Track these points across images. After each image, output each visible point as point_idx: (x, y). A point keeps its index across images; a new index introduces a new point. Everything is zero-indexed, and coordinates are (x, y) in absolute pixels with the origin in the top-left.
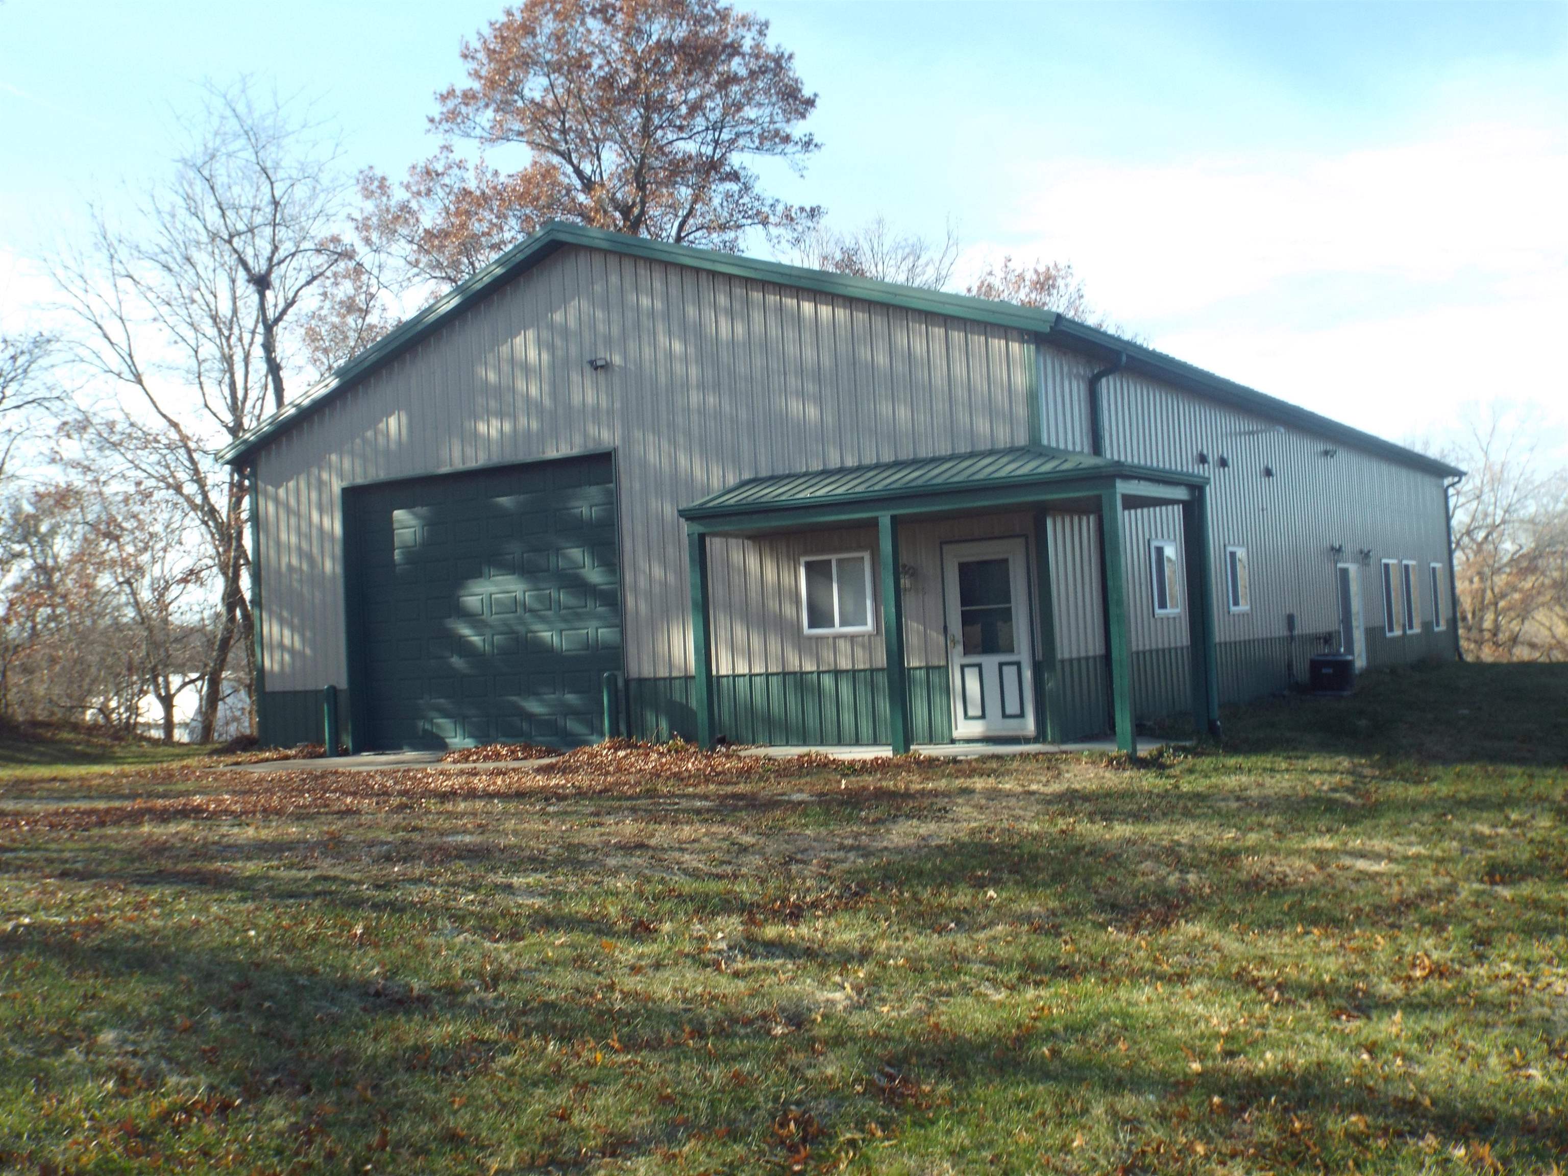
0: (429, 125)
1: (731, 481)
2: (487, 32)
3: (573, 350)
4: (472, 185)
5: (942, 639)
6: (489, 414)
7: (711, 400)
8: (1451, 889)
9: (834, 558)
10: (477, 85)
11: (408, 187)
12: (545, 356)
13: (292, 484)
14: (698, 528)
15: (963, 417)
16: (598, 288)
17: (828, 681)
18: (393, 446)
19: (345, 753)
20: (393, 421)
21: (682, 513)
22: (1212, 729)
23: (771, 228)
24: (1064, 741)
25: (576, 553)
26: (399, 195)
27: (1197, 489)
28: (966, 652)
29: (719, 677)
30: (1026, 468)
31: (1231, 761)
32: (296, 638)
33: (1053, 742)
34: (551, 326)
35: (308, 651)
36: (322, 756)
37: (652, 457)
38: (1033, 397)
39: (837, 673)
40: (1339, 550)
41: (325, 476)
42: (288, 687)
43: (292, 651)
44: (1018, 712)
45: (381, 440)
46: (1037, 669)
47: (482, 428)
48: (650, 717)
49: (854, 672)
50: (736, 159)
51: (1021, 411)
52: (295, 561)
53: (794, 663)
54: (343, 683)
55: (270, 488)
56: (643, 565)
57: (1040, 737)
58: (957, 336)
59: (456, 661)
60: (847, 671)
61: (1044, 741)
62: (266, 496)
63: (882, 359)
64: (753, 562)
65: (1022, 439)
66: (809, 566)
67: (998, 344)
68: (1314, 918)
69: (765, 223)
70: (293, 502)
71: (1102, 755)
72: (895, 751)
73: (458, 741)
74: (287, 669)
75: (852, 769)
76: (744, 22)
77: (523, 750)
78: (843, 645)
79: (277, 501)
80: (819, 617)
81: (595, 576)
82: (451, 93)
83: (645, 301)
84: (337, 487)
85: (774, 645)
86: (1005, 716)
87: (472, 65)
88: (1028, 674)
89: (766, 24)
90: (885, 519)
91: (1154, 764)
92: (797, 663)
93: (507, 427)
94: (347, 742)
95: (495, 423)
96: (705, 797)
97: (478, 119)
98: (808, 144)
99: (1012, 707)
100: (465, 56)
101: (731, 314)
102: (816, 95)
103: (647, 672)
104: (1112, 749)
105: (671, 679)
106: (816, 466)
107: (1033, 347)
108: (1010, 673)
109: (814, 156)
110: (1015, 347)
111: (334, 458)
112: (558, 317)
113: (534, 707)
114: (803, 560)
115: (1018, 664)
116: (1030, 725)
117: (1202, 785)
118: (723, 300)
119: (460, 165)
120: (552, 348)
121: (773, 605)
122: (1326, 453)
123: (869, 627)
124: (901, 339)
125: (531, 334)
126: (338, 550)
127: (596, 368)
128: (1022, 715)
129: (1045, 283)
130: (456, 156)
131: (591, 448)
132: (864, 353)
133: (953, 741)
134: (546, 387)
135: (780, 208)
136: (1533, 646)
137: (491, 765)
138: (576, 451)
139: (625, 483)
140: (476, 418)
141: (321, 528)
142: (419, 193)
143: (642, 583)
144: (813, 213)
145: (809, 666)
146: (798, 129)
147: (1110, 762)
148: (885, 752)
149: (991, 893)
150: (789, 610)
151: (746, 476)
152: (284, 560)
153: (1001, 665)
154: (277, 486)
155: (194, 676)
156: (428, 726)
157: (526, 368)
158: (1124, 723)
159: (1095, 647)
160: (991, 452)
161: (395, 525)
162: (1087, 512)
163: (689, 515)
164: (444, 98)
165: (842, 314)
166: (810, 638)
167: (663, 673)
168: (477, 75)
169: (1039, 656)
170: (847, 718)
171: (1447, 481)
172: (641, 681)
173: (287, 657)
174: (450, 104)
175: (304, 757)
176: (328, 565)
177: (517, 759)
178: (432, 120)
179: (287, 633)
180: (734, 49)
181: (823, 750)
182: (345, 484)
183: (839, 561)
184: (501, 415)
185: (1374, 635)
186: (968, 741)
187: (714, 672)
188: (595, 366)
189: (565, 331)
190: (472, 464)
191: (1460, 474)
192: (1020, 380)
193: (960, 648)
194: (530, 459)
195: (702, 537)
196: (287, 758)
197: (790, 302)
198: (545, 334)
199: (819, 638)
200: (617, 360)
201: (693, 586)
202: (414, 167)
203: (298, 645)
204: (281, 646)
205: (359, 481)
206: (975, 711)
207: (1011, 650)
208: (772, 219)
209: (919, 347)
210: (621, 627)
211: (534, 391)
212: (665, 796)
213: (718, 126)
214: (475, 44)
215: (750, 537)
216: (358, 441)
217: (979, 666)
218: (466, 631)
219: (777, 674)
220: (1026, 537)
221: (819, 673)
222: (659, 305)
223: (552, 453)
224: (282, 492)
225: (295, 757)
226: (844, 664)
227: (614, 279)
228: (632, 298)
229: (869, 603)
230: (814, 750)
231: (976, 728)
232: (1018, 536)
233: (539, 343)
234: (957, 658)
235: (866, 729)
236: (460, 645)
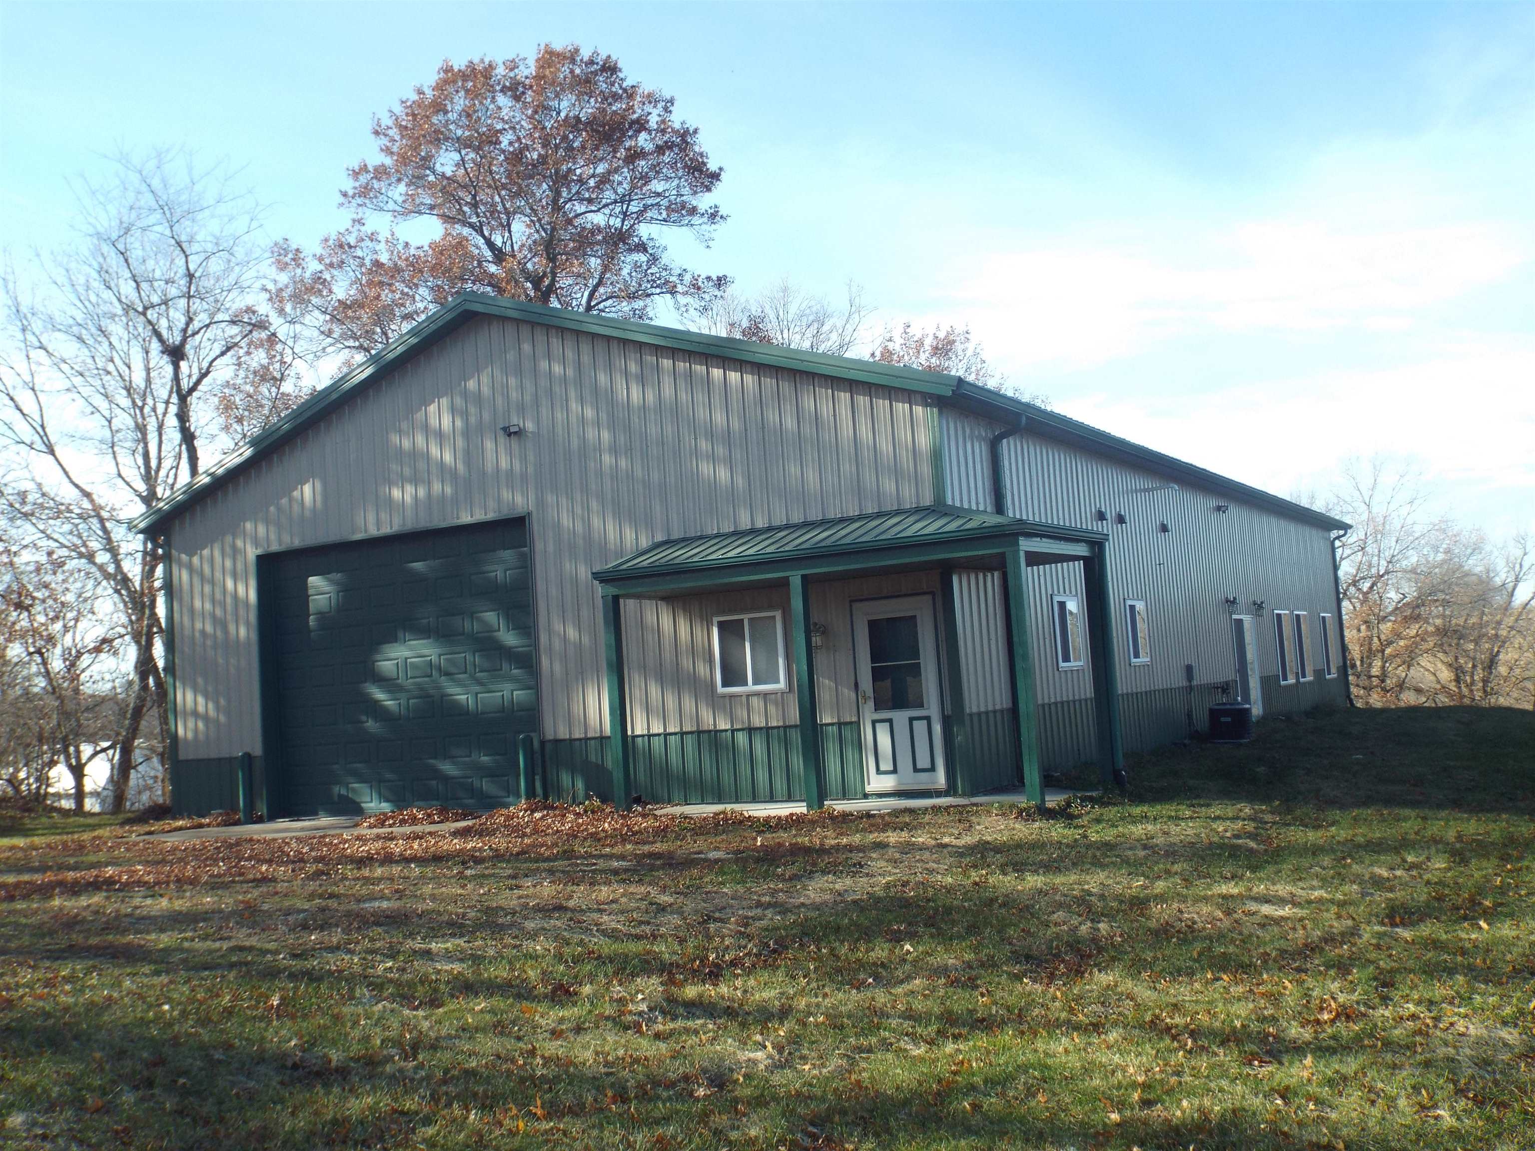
0: (342, 199)
1: (644, 543)
2: (398, 110)
3: (486, 416)
4: (384, 258)
5: (853, 695)
6: (403, 481)
7: (623, 463)
8: (1354, 932)
9: (746, 617)
10: (388, 161)
11: (321, 259)
12: (459, 423)
13: (206, 552)
14: (612, 590)
15: (869, 477)
16: (511, 356)
17: (742, 739)
18: (307, 513)
19: (260, 820)
20: (307, 489)
21: (596, 576)
22: (1118, 779)
23: (679, 296)
24: (973, 795)
25: (491, 617)
26: (313, 266)
27: (1097, 545)
28: (877, 709)
29: (634, 737)
30: (932, 527)
31: (1137, 810)
32: (211, 706)
33: (964, 795)
34: (465, 394)
35: (222, 718)
36: (237, 823)
37: (566, 521)
38: (937, 456)
39: (751, 731)
40: (1234, 602)
41: (239, 543)
42: (202, 754)
43: (206, 718)
44: (928, 766)
45: (296, 508)
46: (947, 723)
47: (396, 493)
48: (566, 779)
49: (768, 729)
50: (644, 231)
51: (926, 470)
52: (209, 629)
53: (708, 720)
54: (257, 750)
55: (184, 557)
56: (558, 627)
57: (951, 790)
58: (862, 400)
59: (371, 725)
60: (761, 729)
61: (955, 794)
62: (180, 564)
63: (790, 423)
64: (666, 622)
65: (927, 500)
66: (722, 626)
67: (901, 408)
68: (1223, 964)
69: (673, 292)
70: (207, 570)
71: (1012, 806)
72: (809, 807)
73: (374, 805)
74: (201, 737)
75: (767, 825)
76: (652, 99)
77: (440, 813)
78: (755, 702)
79: (190, 568)
80: (733, 675)
81: (509, 639)
82: (364, 169)
83: (557, 369)
84: (252, 553)
85: (688, 703)
86: (916, 770)
87: (384, 141)
88: (937, 728)
89: (671, 101)
90: (796, 582)
91: (1063, 814)
92: (711, 721)
93: (422, 492)
94: (262, 809)
95: (409, 489)
96: (622, 857)
97: (390, 194)
98: (714, 216)
99: (923, 761)
100: (377, 133)
101: (642, 380)
102: (721, 169)
103: (563, 733)
104: (1022, 801)
105: (587, 739)
106: (727, 528)
107: (935, 410)
108: (920, 727)
109: (720, 230)
110: (919, 410)
111: (249, 526)
112: (472, 384)
113: (448, 768)
114: (716, 620)
115: (928, 719)
116: (941, 779)
117: (1109, 835)
118: (633, 367)
119: (372, 237)
120: (465, 415)
121: (686, 663)
122: (1219, 508)
123: (782, 685)
124: (808, 403)
125: (444, 401)
126: (253, 617)
127: (509, 435)
128: (933, 769)
129: (943, 348)
130: (368, 229)
131: (505, 513)
132: (772, 416)
133: (866, 796)
134: (459, 455)
135: (687, 278)
136: (1419, 691)
137: (407, 829)
138: (491, 516)
139: (539, 546)
140: (391, 484)
141: (235, 596)
142: (331, 265)
143: (557, 644)
144: (720, 282)
145: (723, 724)
146: (704, 201)
147: (1020, 813)
148: (800, 808)
149: (908, 947)
150: (702, 670)
151: (659, 538)
152: (198, 625)
153: (911, 720)
154: (191, 555)
155: (105, 744)
156: (343, 792)
157: (440, 435)
158: (1032, 775)
159: (1000, 700)
160: (898, 512)
161: (310, 592)
162: (991, 569)
163: (602, 577)
164: (356, 174)
165: (750, 379)
166: (724, 696)
167: (578, 734)
168: (388, 151)
169: (948, 711)
170: (762, 776)
171: (1334, 534)
172: (557, 742)
173: (201, 725)
174: (363, 179)
175: (218, 825)
176: (243, 632)
177: (434, 822)
178: (345, 195)
179: (201, 700)
180: (641, 125)
181: (737, 807)
182: (259, 551)
183: (750, 620)
184: (415, 481)
185: (1268, 683)
186: (881, 795)
187: (629, 733)
188: (509, 433)
189: (478, 399)
190: (386, 530)
191: (1346, 527)
192: (924, 441)
193: (871, 704)
194: (443, 525)
195: (616, 599)
196: (201, 826)
197: (700, 369)
198: (458, 401)
199: (732, 696)
200: (530, 426)
201: (608, 646)
202: (326, 240)
203: (212, 712)
204: (195, 714)
205: (275, 548)
206: (887, 765)
207: (921, 705)
208: (680, 288)
209: (826, 410)
210: (535, 687)
211: (448, 458)
212: (582, 857)
213: (625, 199)
214: (387, 121)
215: (663, 599)
216: (272, 509)
217: (890, 721)
218: (379, 695)
219: (691, 733)
220: (933, 594)
221: (733, 731)
222: (570, 372)
223: (466, 518)
224: (196, 560)
225: (208, 825)
226: (758, 721)
227: (527, 347)
228: (544, 365)
229: (781, 661)
230: (729, 807)
231: (887, 783)
232: (924, 593)
233: (453, 410)
234: (869, 714)
235: (780, 785)
236: (375, 709)
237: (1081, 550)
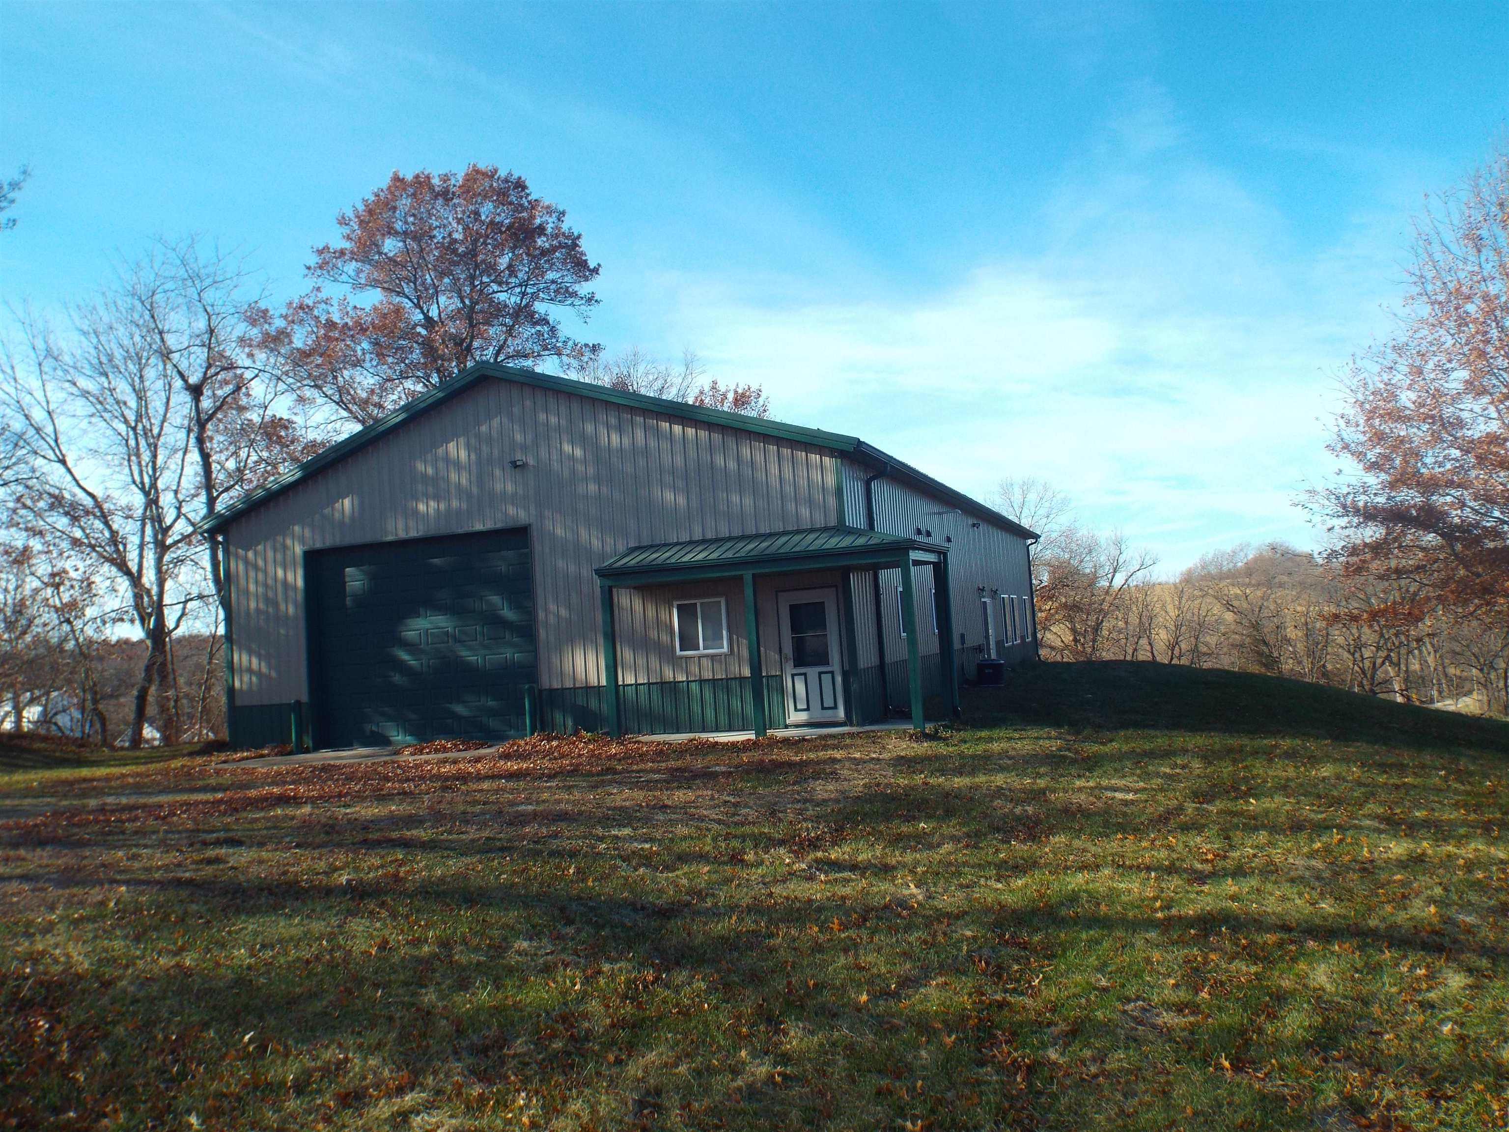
0: (306, 271)
1: (621, 548)
2: (361, 207)
3: (496, 452)
4: (336, 318)
5: (777, 657)
6: (427, 497)
7: (604, 490)
9: (698, 602)
10: (347, 245)
11: (285, 317)
12: (473, 456)
13: (260, 548)
14: (609, 583)
15: (791, 507)
16: (516, 410)
17: (694, 687)
18: (347, 520)
19: (307, 751)
20: (347, 502)
22: (956, 712)
23: (564, 358)
24: (863, 725)
25: (495, 599)
26: (279, 323)
27: (943, 554)
28: (796, 666)
29: (624, 686)
30: (834, 542)
31: (984, 734)
32: (263, 664)
33: (858, 725)
34: (478, 436)
35: (274, 674)
36: (291, 753)
37: (559, 532)
38: (839, 492)
39: (701, 682)
40: (983, 590)
41: (289, 542)
42: (255, 702)
43: (259, 674)
44: (832, 705)
45: (337, 515)
46: (845, 675)
47: (422, 507)
48: (558, 717)
49: (714, 680)
50: (540, 307)
51: (832, 501)
52: (262, 606)
53: (669, 675)
54: (304, 698)
55: (241, 552)
56: (553, 607)
57: (848, 722)
58: (786, 452)
59: (397, 679)
60: (709, 680)
61: (851, 725)
62: (237, 556)
63: (732, 465)
64: (638, 605)
65: (833, 522)
66: (679, 608)
67: (815, 458)
68: (1122, 828)
69: (559, 354)
70: (261, 563)
71: (905, 731)
72: (757, 734)
73: (398, 737)
74: (254, 688)
75: (733, 747)
76: (549, 210)
77: (463, 743)
78: (704, 661)
79: (247, 562)
80: (688, 642)
81: (508, 613)
82: (326, 248)
83: (553, 420)
84: (299, 550)
85: (654, 663)
86: (823, 708)
87: (346, 230)
88: (839, 679)
89: (563, 213)
90: (748, 575)
91: (933, 737)
92: (671, 676)
93: (442, 506)
94: (308, 742)
95: (433, 504)
97: (345, 269)
98: (590, 299)
99: (829, 702)
100: (340, 223)
101: (620, 431)
102: (599, 265)
103: (556, 685)
104: (910, 728)
105: (575, 689)
106: (685, 537)
107: (839, 460)
108: (826, 678)
109: (594, 308)
110: (827, 460)
111: (297, 528)
112: (484, 428)
113: (460, 709)
114: (675, 603)
115: (832, 673)
116: (841, 713)
117: (980, 748)
118: (613, 421)
119: (326, 302)
120: (478, 452)
121: (653, 634)
122: (974, 525)
123: (725, 649)
124: (746, 452)
125: (462, 440)
126: (300, 596)
127: (516, 467)
128: (835, 707)
129: (741, 399)
130: (323, 295)
131: (511, 524)
132: (719, 461)
133: (786, 727)
134: (474, 478)
135: (570, 343)
137: (441, 756)
138: (499, 525)
139: (537, 547)
140: (417, 500)
141: (285, 583)
142: (293, 322)
143: (552, 620)
144: (595, 349)
145: (682, 677)
146: (584, 288)
147: (911, 737)
148: (751, 735)
150: (665, 638)
151: (632, 544)
152: (253, 605)
153: (820, 673)
154: (247, 549)
156: (374, 728)
157: (457, 464)
158: (917, 710)
159: (874, 661)
160: (812, 530)
161: (347, 579)
162: (868, 570)
163: (600, 573)
164: (320, 252)
165: (703, 434)
166: (681, 658)
167: (569, 684)
168: (348, 238)
169: (847, 667)
170: (710, 714)
171: (1029, 541)
172: (552, 691)
173: (254, 679)
174: (327, 256)
175: (276, 755)
176: (291, 610)
177: (460, 750)
178: (309, 268)
179: (255, 661)
180: (541, 230)
181: (704, 736)
182: (306, 548)
183: (702, 604)
184: (437, 498)
185: (999, 644)
186: (797, 726)
187: (620, 683)
188: (515, 465)
189: (490, 439)
190: (413, 534)
191: (1036, 537)
192: (830, 480)
193: (791, 663)
194: (460, 531)
195: (610, 589)
196: (263, 756)
198: (473, 441)
199: (687, 658)
200: (531, 462)
201: (604, 622)
202: (291, 303)
203: (264, 670)
204: (250, 670)
205: (318, 545)
206: (802, 705)
207: (826, 663)
208: (565, 352)
209: (759, 457)
210: (535, 651)
211: (464, 481)
213: (524, 284)
214: (350, 214)
215: (635, 588)
216: (317, 516)
217: (805, 674)
218: (404, 656)
219: (656, 683)
220: (836, 586)
221: (688, 682)
222: (563, 422)
223: (479, 527)
224: (250, 554)
225: (268, 755)
226: (707, 675)
227: (528, 403)
228: (542, 417)
229: (724, 632)
230: (697, 735)
231: (803, 717)
232: (831, 586)
233: (468, 447)
234: (789, 669)
235: (723, 720)
236: (402, 667)
237: (931, 557)
